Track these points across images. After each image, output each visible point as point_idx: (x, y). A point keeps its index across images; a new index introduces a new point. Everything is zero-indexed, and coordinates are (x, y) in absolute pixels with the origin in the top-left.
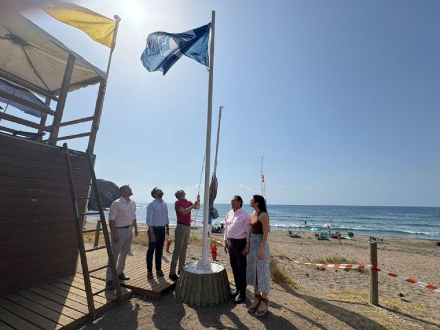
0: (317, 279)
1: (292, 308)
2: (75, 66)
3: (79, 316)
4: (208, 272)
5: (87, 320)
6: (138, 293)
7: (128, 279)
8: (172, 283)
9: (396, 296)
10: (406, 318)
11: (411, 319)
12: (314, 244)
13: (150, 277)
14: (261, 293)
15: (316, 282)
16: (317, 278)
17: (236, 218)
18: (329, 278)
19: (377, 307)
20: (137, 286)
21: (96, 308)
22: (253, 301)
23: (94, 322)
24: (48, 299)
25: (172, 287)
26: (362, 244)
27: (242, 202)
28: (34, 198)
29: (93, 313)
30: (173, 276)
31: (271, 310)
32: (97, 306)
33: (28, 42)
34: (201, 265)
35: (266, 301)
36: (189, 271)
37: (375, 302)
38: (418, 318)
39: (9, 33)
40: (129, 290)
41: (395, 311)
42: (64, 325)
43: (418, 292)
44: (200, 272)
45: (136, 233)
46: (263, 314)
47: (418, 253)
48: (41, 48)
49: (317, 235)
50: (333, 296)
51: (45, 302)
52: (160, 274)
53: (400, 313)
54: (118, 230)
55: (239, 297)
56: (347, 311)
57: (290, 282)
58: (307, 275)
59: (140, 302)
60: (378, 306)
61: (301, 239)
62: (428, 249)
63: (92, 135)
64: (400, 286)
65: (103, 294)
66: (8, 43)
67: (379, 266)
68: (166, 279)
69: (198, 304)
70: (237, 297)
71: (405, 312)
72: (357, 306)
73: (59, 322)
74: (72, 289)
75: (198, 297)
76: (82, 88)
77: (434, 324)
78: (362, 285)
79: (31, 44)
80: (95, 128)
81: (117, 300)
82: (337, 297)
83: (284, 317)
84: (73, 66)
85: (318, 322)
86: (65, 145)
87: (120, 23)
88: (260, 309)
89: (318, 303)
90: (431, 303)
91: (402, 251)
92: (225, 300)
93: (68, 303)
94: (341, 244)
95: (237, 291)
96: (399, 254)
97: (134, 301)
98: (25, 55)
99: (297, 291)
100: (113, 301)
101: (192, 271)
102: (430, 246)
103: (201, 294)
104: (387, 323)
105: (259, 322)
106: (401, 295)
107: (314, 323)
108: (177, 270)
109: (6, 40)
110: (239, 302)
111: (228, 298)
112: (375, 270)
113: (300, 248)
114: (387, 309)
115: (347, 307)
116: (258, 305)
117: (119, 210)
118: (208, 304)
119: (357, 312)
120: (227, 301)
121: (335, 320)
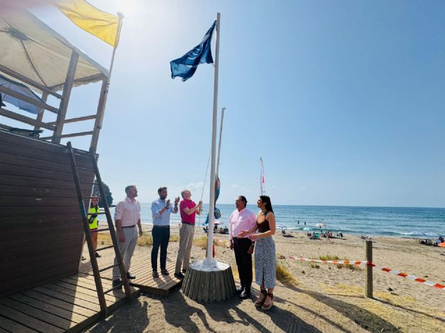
0: (312, 277)
1: (295, 302)
2: (79, 64)
3: (91, 314)
4: (215, 270)
5: (99, 317)
6: (146, 291)
7: (134, 278)
8: (178, 281)
9: (385, 290)
10: (397, 308)
11: (401, 309)
12: (306, 243)
13: (155, 276)
14: (267, 289)
15: (312, 279)
16: (312, 275)
17: (241, 217)
18: (323, 275)
19: (371, 299)
20: (145, 285)
21: (108, 306)
22: (258, 297)
23: (107, 319)
24: (56, 298)
25: (179, 286)
26: (351, 243)
27: (246, 202)
28: (38, 197)
29: (105, 311)
30: (178, 275)
31: (277, 304)
32: (108, 304)
33: (28, 36)
34: (207, 263)
35: (271, 295)
36: (195, 268)
37: (370, 295)
38: (408, 308)
39: (9, 26)
40: (137, 289)
41: (387, 302)
42: (79, 322)
43: (404, 286)
44: (206, 270)
45: (141, 232)
46: (269, 308)
47: (404, 251)
48: (41, 43)
49: (309, 235)
50: (331, 290)
51: (54, 302)
52: (165, 273)
53: (391, 304)
54: (124, 229)
55: (245, 294)
56: (346, 303)
57: (290, 279)
58: (303, 272)
59: (149, 300)
60: (373, 298)
61: (294, 239)
62: (412, 247)
63: (95, 134)
64: (388, 282)
65: (111, 293)
66: (6, 36)
67: (374, 262)
68: (172, 277)
69: (206, 300)
70: (243, 293)
71: (397, 303)
72: (354, 299)
73: (72, 320)
74: (78, 289)
75: (206, 294)
76: (82, 85)
77: (422, 313)
78: (354, 280)
79: (31, 38)
80: (98, 127)
81: (126, 298)
82: (335, 292)
83: (288, 310)
84: (77, 63)
85: (321, 314)
86: (69, 144)
87: (123, 20)
88: (265, 303)
89: (319, 297)
90: (417, 296)
91: (389, 249)
92: (231, 296)
93: (77, 301)
94: (332, 243)
95: (242, 288)
96: (386, 252)
97: (142, 299)
98: (23, 50)
99: (298, 287)
100: (122, 299)
101: (199, 269)
102: (414, 244)
103: (209, 291)
104: (382, 313)
105: (266, 315)
106: (390, 290)
107: (317, 315)
108: (182, 269)
109: (4, 33)
110: (245, 298)
111: (234, 294)
112: (370, 265)
113: (293, 247)
114: (381, 301)
115: (345, 300)
116: (264, 300)
117: (125, 210)
118: (215, 300)
119: (355, 304)
120: (234, 297)
121: (336, 312)
